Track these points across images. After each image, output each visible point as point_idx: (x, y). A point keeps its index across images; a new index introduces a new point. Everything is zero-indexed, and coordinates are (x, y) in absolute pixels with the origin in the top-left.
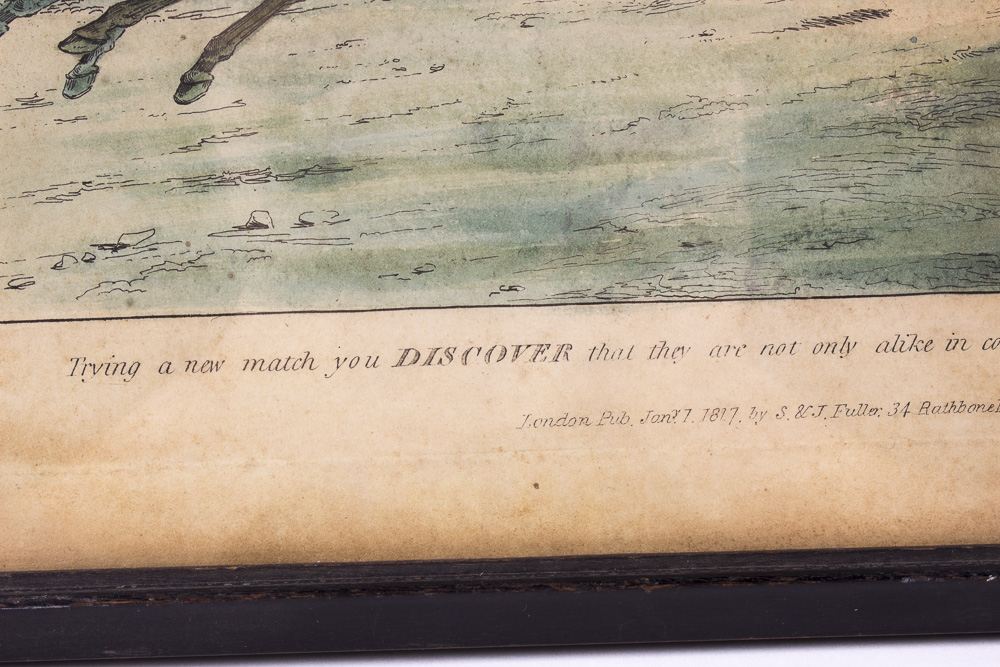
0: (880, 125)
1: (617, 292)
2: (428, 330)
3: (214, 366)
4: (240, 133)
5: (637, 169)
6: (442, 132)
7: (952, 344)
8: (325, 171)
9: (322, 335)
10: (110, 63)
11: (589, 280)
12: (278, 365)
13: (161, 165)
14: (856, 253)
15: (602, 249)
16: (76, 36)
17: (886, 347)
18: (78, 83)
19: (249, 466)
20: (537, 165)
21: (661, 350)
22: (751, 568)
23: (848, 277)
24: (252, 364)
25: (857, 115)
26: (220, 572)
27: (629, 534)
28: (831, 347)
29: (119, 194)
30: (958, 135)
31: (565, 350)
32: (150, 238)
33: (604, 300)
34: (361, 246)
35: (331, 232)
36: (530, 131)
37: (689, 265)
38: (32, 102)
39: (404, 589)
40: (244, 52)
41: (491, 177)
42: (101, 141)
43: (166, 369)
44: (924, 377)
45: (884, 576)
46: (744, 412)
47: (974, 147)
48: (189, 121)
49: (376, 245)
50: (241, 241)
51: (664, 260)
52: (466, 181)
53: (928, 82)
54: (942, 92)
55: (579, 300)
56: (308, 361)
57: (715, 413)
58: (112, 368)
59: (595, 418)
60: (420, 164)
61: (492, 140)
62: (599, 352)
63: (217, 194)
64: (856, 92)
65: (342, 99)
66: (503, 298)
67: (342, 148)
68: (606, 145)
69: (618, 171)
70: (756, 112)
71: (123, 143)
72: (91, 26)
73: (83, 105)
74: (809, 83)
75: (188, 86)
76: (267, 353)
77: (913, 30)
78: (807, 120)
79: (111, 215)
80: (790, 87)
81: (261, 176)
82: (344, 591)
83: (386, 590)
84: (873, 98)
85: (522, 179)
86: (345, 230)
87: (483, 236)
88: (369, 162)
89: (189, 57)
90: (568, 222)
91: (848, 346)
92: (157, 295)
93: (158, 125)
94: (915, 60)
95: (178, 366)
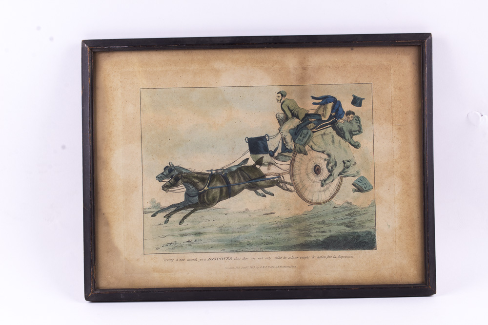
0: (274, 228)
1: (238, 250)
2: (213, 255)
3: (183, 260)
4: (188, 229)
5: (241, 234)
6: (215, 229)
7: (284, 258)
8: (198, 234)
9: (198, 256)
10: (171, 219)
11: (234, 249)
12: (192, 260)
13: (177, 233)
14: (271, 245)
15: (236, 245)
16: (166, 216)
17: (275, 258)
18: (166, 222)
19: (188, 274)
20: (227, 233)
21: (244, 258)
22: (256, 288)
23: (270, 249)
24: (189, 260)
25: (271, 227)
26: (184, 288)
27: (240, 284)
28: (268, 258)
29: (171, 237)
30: (285, 229)
31: (231, 258)
32: (175, 243)
33: (236, 251)
34: (204, 244)
35: (200, 242)
36: (226, 229)
37: (248, 247)
38: (160, 224)
39: (208, 291)
40: (188, 218)
41: (221, 235)
42: (169, 229)
43: (177, 260)
44: (281, 263)
45: (274, 290)
46: (256, 267)
47: (287, 231)
48: (181, 227)
49: (206, 244)
50: (187, 243)
51: (245, 246)
52: (218, 235)
53: (280, 222)
54: (282, 224)
55: (233, 251)
56: (196, 259)
57: (252, 267)
58: (170, 260)
59: (235, 268)
60: (212, 233)
61: (221, 230)
62: (236, 258)
63: (184, 237)
64: (270, 223)
65: (201, 224)
66: (223, 251)
67: (201, 231)
68: (237, 231)
69: (238, 234)
70: (257, 226)
71: (172, 230)
72: (168, 214)
73: (167, 225)
74: (264, 222)
75: (181, 222)
76: (191, 258)
77: (278, 215)
78: (264, 227)
79: (170, 240)
80: (262, 223)
81: (190, 234)
82: (201, 291)
83: (206, 291)
84: (273, 224)
85: (225, 235)
86: (201, 242)
87: (220, 243)
88: (205, 233)
89: (181, 218)
90: (232, 241)
91: (270, 258)
92: (176, 250)
93: (177, 227)
94: (279, 219)
95: (179, 260)
